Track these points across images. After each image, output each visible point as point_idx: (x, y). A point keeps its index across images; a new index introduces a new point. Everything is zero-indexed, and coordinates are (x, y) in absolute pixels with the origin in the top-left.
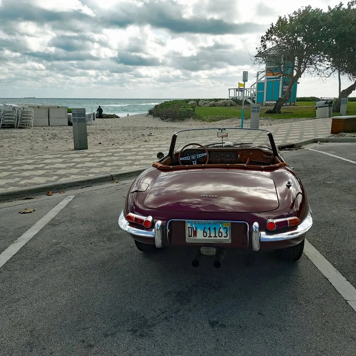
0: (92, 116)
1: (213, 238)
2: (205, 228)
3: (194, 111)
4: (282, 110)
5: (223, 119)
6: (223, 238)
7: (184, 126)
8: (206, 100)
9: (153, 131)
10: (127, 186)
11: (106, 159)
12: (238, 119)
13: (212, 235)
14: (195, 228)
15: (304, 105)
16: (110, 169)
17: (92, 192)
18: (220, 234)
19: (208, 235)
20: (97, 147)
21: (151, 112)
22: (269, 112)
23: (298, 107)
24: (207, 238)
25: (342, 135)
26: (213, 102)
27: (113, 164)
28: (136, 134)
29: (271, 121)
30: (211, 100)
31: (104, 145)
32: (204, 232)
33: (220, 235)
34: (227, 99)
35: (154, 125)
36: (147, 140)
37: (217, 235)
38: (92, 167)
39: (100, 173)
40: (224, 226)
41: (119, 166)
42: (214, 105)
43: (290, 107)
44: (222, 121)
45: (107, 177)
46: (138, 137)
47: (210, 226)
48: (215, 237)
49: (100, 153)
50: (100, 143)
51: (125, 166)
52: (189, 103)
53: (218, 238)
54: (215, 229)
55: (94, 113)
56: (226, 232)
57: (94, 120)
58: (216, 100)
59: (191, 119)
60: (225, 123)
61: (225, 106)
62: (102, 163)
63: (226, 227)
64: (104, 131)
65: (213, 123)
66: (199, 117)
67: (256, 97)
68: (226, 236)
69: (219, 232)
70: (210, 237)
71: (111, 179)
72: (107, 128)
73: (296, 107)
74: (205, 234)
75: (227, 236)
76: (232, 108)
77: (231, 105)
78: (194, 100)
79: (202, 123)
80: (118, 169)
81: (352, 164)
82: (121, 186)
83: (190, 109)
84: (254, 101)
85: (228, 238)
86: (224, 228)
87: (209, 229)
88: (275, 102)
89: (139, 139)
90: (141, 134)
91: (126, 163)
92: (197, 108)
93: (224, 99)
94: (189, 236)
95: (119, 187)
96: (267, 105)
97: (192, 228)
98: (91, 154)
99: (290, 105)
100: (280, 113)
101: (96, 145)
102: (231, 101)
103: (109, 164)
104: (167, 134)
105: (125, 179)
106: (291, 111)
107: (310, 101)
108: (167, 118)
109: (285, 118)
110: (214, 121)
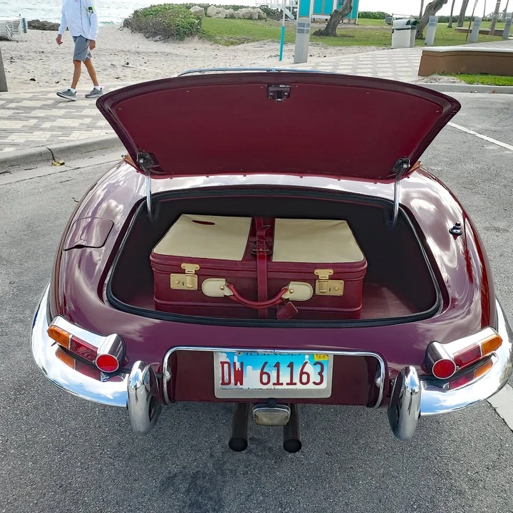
0: (21, 25)
1: (285, 387)
2: (266, 363)
3: (200, 24)
4: (338, 32)
5: (247, 40)
6: (311, 386)
7: (185, 51)
8: (220, 6)
9: (132, 59)
10: (81, 173)
11: (41, 113)
12: (270, 43)
13: (285, 378)
14: (238, 366)
15: (369, 24)
16: (48, 134)
17: (8, 187)
18: (305, 377)
19: (274, 380)
20: (25, 87)
21: (127, 23)
22: (319, 34)
23: (360, 26)
24: (270, 386)
25: (435, 79)
26: (231, 10)
27: (54, 124)
28: (102, 63)
29: (323, 49)
30: (227, 7)
31: (41, 84)
32: (262, 373)
33: (304, 380)
34: (253, 8)
35: (133, 48)
36: (121, 75)
37: (296, 379)
38: (12, 131)
39: (28, 143)
40: (316, 359)
41: (66, 130)
42: (232, 17)
43: (349, 26)
44: (245, 45)
45: (41, 154)
46: (105, 70)
47: (278, 359)
48: (292, 383)
49: (30, 99)
50: (34, 80)
51: (80, 129)
52: (192, 10)
53: (299, 386)
54: (291, 366)
55: (24, 19)
56: (320, 374)
57: (25, 32)
58: (236, 8)
59: (196, 39)
60: (251, 48)
61: (250, 18)
62: (33, 122)
63: (320, 360)
64: (43, 55)
65: (232, 47)
66: (209, 36)
67: (298, 6)
68: (318, 381)
69: (302, 373)
70: (278, 383)
71: (51, 156)
72: (49, 50)
73: (357, 26)
74: (265, 377)
75: (322, 381)
76: (261, 23)
77: (260, 18)
78: (199, 5)
79: (214, 47)
80: (64, 135)
81: (461, 132)
82: (69, 174)
83: (192, 20)
84: (294, 14)
85: (324, 386)
86: (315, 364)
87: (277, 365)
88: (329, 17)
89: (106, 73)
90: (109, 64)
91: (81, 124)
92: (205, 19)
93: (248, 7)
94: (223, 383)
95: (65, 177)
96: (314, 21)
97: (231, 365)
98: (12, 101)
99: (349, 23)
100: (335, 35)
101: (25, 83)
102: (260, 11)
103: (47, 125)
104: (157, 65)
105: (78, 158)
106: (351, 34)
107: (376, 18)
108: (155, 34)
109: (344, 45)
110: (232, 44)
